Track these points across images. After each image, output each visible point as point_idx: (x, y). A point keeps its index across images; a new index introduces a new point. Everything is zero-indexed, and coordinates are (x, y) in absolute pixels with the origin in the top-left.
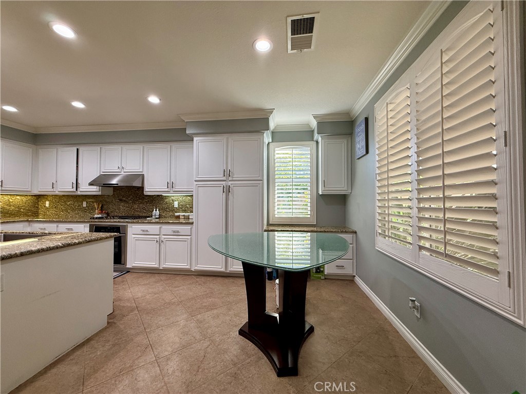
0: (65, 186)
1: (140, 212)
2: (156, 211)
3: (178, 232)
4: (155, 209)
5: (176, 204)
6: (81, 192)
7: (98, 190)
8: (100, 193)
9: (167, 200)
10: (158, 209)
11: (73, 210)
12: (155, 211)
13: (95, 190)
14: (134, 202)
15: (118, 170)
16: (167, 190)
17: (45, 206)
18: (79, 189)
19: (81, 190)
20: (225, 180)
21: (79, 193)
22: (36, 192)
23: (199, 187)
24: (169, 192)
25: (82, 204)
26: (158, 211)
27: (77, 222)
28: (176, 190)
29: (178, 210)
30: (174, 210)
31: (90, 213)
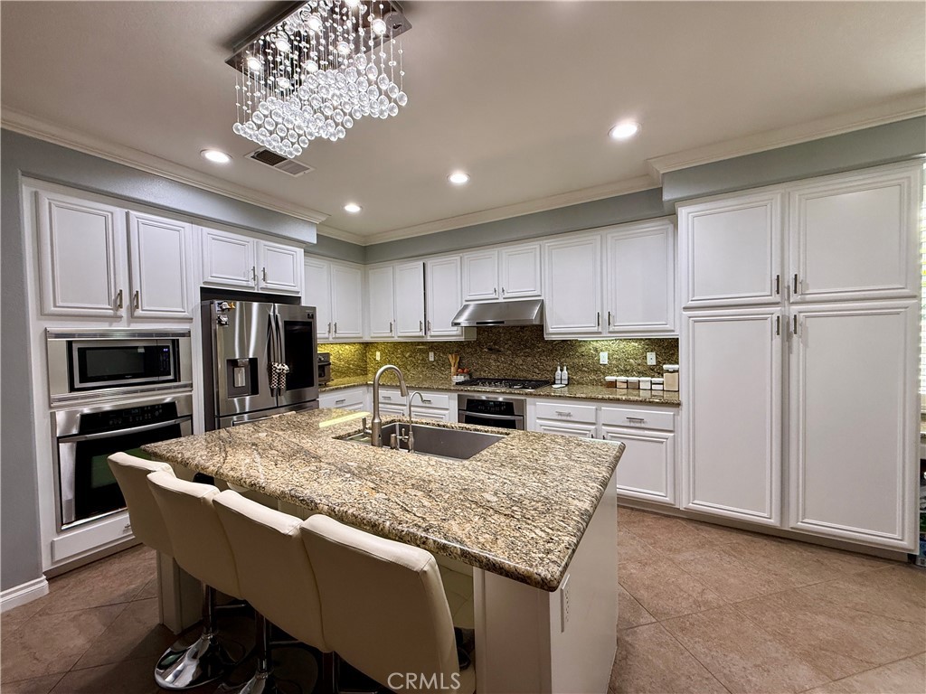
0: (409, 329)
1: (528, 371)
2: (562, 370)
3: (641, 420)
4: (559, 368)
5: (604, 358)
6: (431, 336)
7: (459, 332)
8: (462, 339)
9: (583, 349)
10: (565, 368)
11: (415, 366)
12: (559, 371)
13: (454, 333)
14: (514, 353)
15: (494, 296)
16: (595, 329)
17: (375, 359)
18: (429, 333)
19: (433, 333)
20: (778, 303)
21: (429, 339)
22: (367, 339)
23: (695, 321)
24: (600, 333)
25: (428, 357)
26: (565, 371)
27: (438, 390)
28: (617, 329)
29: (608, 369)
30: (598, 369)
31: (440, 371)
